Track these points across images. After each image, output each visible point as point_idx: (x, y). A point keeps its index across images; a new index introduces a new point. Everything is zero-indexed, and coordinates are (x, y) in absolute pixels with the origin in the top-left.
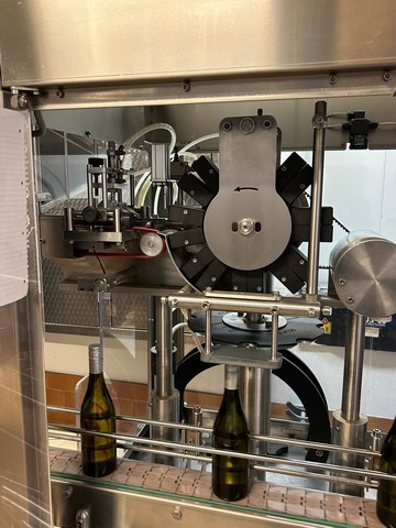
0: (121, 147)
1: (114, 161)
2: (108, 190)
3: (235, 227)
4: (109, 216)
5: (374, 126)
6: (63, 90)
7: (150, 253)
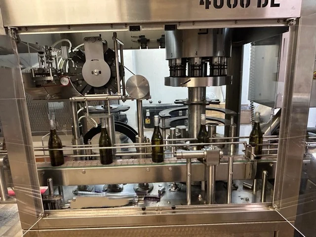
0: (50, 47)
1: (48, 52)
2: (47, 63)
3: (93, 73)
4: (48, 71)
5: (148, 40)
6: (27, 28)
7: (64, 84)
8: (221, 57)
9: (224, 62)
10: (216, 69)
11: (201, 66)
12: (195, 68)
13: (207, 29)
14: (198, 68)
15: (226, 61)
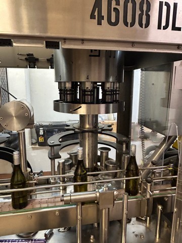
5: (37, 60)
8: (114, 83)
9: (117, 88)
10: (109, 95)
11: (93, 91)
12: (86, 93)
13: (99, 50)
14: (89, 93)
15: (118, 86)
